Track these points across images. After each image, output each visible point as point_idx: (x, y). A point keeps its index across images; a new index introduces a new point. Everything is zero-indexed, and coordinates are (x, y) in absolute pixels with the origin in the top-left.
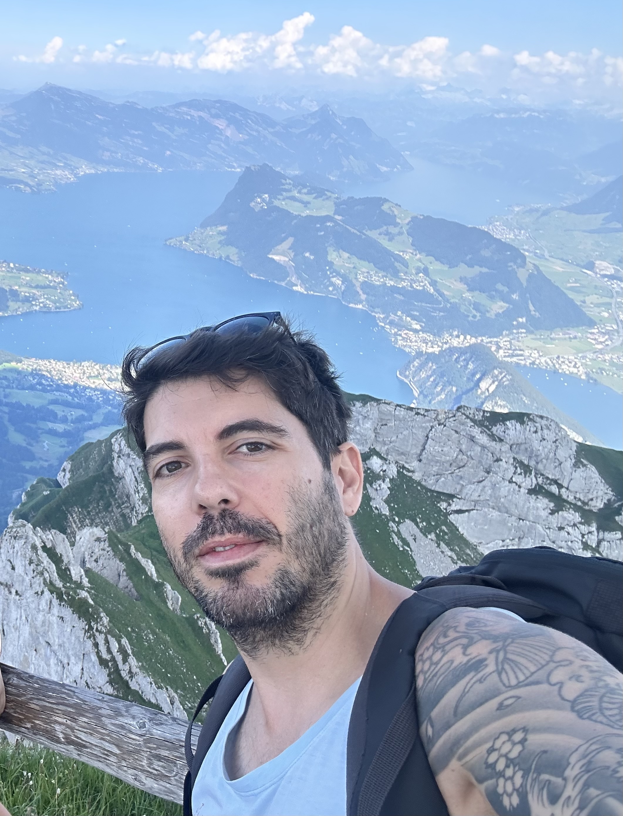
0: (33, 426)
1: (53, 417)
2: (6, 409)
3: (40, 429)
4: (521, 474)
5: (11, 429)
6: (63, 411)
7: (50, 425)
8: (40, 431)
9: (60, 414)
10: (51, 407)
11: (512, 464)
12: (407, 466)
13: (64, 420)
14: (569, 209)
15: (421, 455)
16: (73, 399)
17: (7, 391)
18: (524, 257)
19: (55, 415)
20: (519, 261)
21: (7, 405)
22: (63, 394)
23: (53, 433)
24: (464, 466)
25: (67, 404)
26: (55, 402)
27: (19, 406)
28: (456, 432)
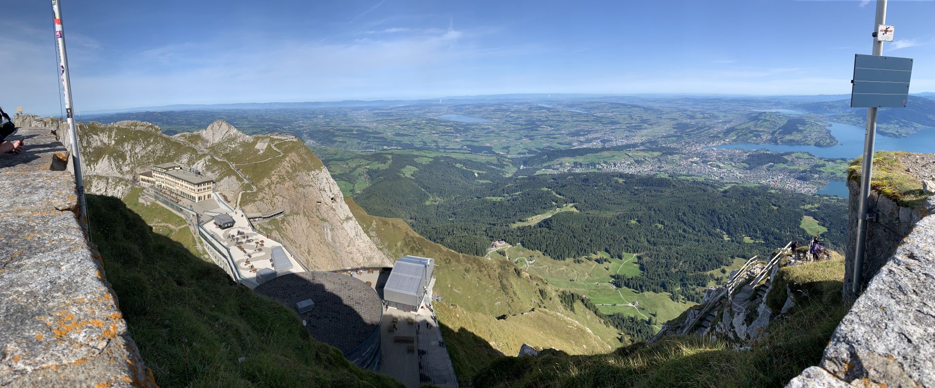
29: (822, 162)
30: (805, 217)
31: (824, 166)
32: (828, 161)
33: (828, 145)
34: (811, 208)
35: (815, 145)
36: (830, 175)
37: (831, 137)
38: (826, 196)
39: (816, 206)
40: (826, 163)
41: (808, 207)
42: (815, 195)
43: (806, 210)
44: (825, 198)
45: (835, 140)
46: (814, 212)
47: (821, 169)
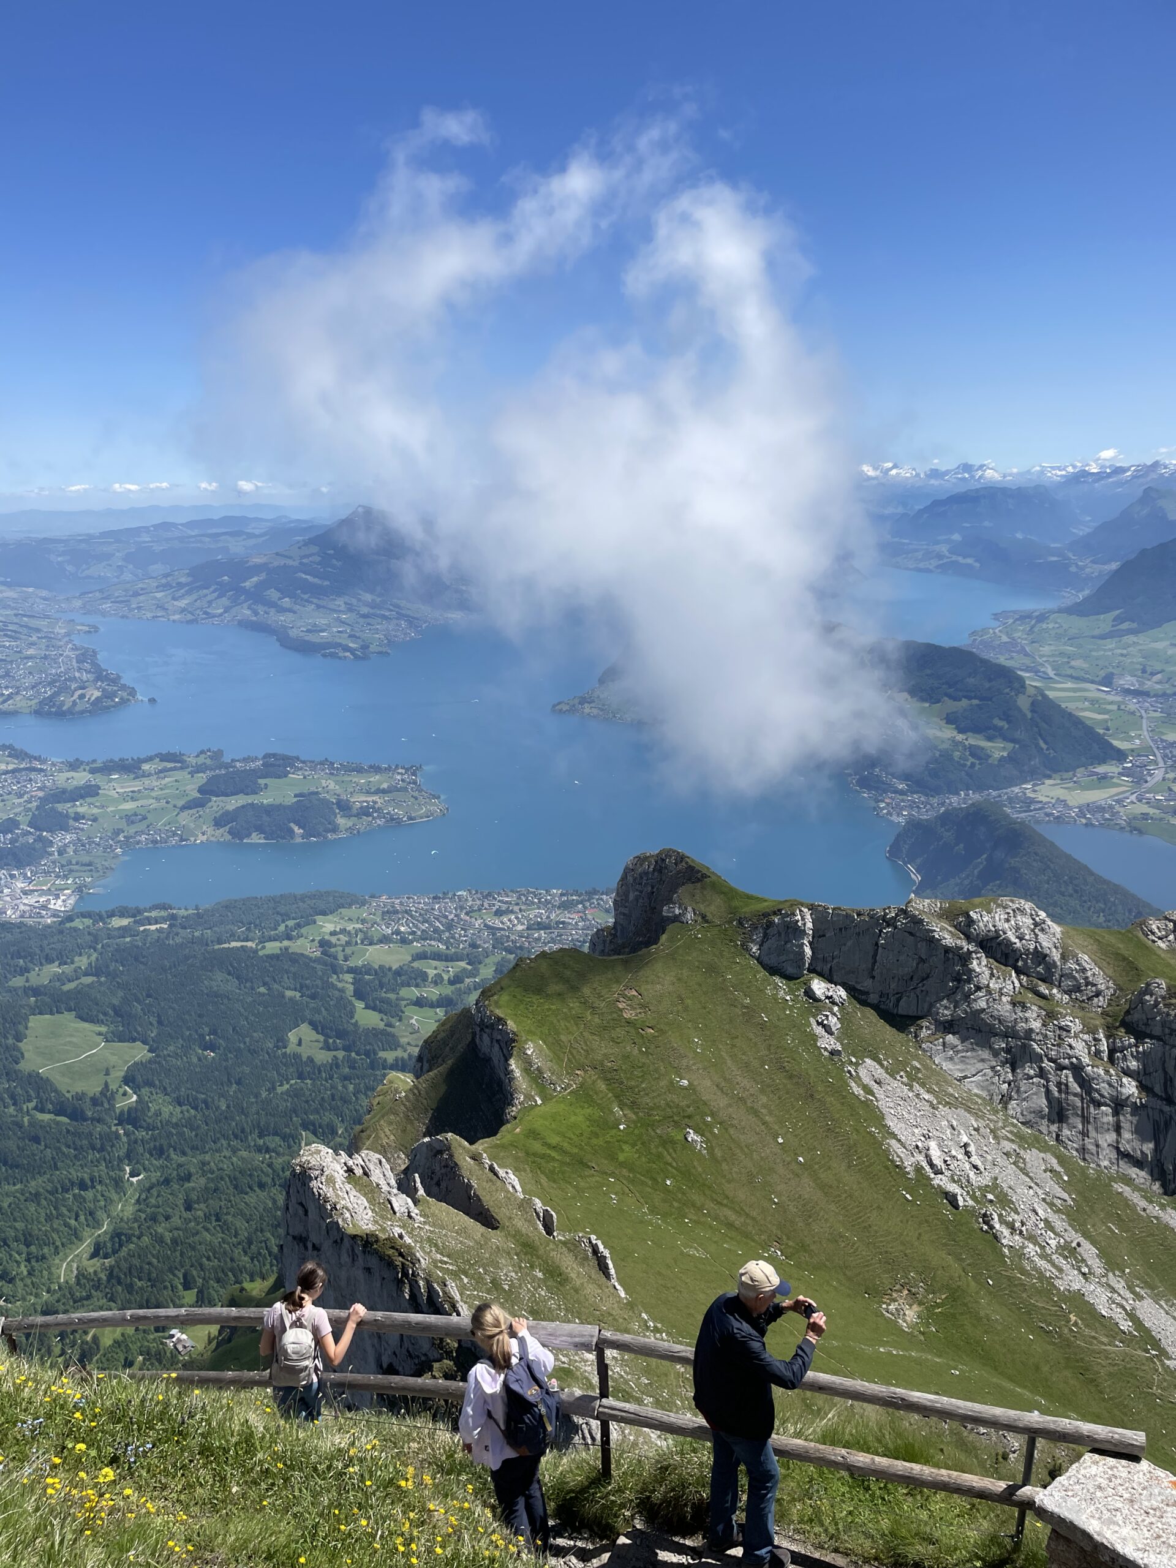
0: (392, 996)
1: (421, 978)
2: (349, 977)
3: (403, 999)
4: (999, 978)
5: (360, 1005)
6: (436, 968)
7: (415, 992)
8: (404, 1003)
9: (431, 973)
10: (416, 964)
11: (986, 966)
12: (858, 987)
13: (437, 981)
14: (1070, 610)
15: (873, 969)
16: (447, 948)
17: (348, 950)
18: (1021, 680)
19: (424, 976)
20: (1016, 685)
21: (351, 970)
22: (433, 943)
23: (419, 1003)
24: (928, 977)
25: (438, 956)
26: (421, 956)
27: (367, 969)
28: (911, 934)
29: (81, 778)
30: (37, 1023)
31: (89, 792)
32: (107, 769)
33: (99, 708)
34: (60, 979)
35: (38, 713)
36: (123, 824)
37: (100, 676)
38: (122, 915)
39: (82, 962)
40: (98, 779)
41: (45, 974)
42: (70, 919)
43: (36, 991)
44: (118, 922)
45: (124, 687)
46: (78, 992)
47: (81, 808)
